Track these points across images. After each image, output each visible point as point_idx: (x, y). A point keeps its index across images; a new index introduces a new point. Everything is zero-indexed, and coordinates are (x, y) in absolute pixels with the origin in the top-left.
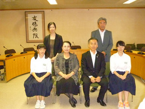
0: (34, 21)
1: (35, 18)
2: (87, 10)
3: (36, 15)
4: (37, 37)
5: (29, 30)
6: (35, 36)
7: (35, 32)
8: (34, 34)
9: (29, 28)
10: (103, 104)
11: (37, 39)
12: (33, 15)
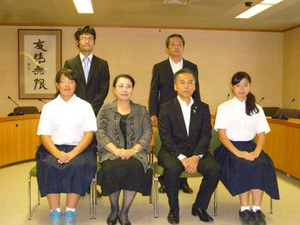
0: (38, 51)
1: (39, 45)
2: (157, 30)
3: (43, 38)
4: (42, 85)
5: (26, 71)
6: (38, 85)
7: (39, 76)
8: (37, 81)
9: (26, 66)
10: (205, 218)
11: (42, 91)
12: (36, 38)
